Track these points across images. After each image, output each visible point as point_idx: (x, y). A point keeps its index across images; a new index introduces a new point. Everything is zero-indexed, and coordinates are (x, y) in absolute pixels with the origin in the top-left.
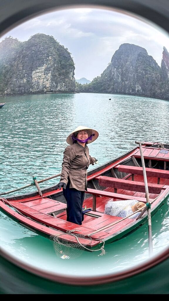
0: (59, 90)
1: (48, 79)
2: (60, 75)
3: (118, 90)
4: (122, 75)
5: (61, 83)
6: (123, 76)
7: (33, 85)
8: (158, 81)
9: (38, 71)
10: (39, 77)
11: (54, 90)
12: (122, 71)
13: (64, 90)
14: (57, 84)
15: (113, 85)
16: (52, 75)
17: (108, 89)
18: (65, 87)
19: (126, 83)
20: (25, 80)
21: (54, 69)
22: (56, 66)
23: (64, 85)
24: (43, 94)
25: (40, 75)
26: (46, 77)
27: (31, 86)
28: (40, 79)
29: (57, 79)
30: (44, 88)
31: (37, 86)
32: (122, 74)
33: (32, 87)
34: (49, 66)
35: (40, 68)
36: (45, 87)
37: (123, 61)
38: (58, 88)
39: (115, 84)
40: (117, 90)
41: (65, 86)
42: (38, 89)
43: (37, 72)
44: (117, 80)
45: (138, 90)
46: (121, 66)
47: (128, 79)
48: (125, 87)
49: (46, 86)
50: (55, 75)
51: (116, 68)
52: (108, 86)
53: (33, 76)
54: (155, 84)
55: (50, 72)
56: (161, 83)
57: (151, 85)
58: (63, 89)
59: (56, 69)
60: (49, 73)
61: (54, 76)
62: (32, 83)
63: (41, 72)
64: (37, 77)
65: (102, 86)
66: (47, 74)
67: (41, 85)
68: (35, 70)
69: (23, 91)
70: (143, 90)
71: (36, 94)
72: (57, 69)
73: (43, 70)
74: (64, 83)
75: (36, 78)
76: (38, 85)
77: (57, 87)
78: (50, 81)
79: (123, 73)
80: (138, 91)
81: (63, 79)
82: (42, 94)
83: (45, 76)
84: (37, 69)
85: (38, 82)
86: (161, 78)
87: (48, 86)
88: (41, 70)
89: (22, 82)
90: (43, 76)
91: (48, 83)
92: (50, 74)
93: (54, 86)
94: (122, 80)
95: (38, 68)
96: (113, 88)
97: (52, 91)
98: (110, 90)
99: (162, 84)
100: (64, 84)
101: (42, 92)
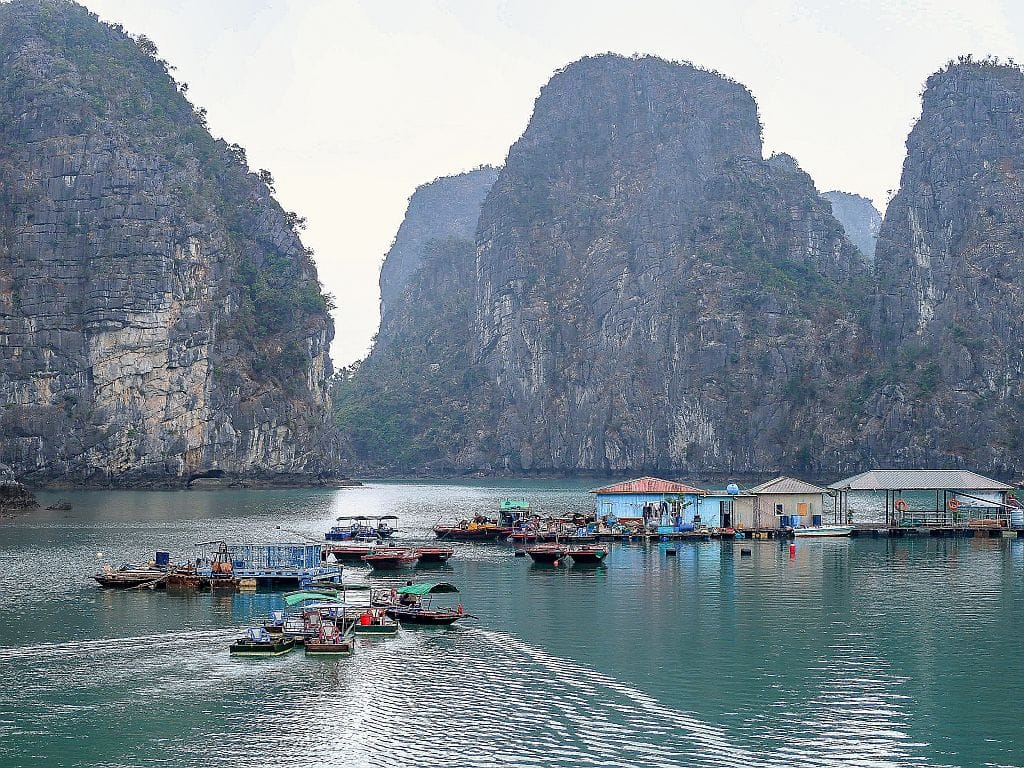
0: (257, 468)
1: (195, 399)
2: (256, 372)
3: (526, 455)
4: (553, 342)
5: (265, 427)
6: (563, 349)
7: (104, 428)
8: (837, 367)
9: (130, 337)
10: (140, 381)
11: (225, 467)
12: (555, 311)
13: (281, 468)
14: (246, 432)
15: (492, 422)
16: (216, 374)
17: (456, 448)
18: (292, 450)
19: (583, 396)
20: (46, 394)
21: (221, 331)
22: (232, 313)
23: (285, 438)
24: (174, 488)
25: (146, 366)
26: (180, 382)
27: (96, 432)
28: (142, 393)
29: (243, 400)
30: (172, 453)
31: (130, 434)
32: (553, 334)
33: (103, 443)
34: (195, 310)
35: (139, 318)
36: (179, 447)
37: (563, 228)
38: (253, 457)
39: (505, 414)
40: (514, 454)
41: (291, 443)
42: (138, 454)
43: (125, 348)
44: (515, 385)
45: (693, 446)
46: (554, 272)
47: (596, 372)
48: (571, 429)
49: (182, 442)
50: (233, 376)
51: (514, 297)
52: (455, 429)
53: (100, 371)
54: (813, 395)
55: (204, 351)
56: (855, 380)
57: (788, 407)
58: (278, 461)
59: (231, 332)
60: (195, 360)
61: (222, 377)
62: (102, 418)
63: (152, 349)
64: (128, 382)
65: (410, 430)
66: (186, 365)
67: (154, 435)
68: (107, 329)
69: (40, 461)
70: (731, 443)
71: (129, 488)
72: (237, 337)
73: (162, 334)
74: (287, 424)
75: (118, 387)
76: (139, 433)
77: (243, 448)
78: (202, 409)
79: (558, 327)
80: (693, 451)
81: (278, 398)
82: (166, 488)
83: (176, 375)
84: (126, 324)
85: (139, 416)
86: (864, 343)
87: (193, 440)
88: (147, 335)
89: (24, 400)
90: (166, 374)
91: (196, 422)
92: (200, 368)
93: (229, 443)
94: (553, 378)
95: (130, 318)
96: (488, 439)
97: (217, 473)
98: (471, 455)
99: (868, 383)
100: (282, 430)
101: (161, 478)
